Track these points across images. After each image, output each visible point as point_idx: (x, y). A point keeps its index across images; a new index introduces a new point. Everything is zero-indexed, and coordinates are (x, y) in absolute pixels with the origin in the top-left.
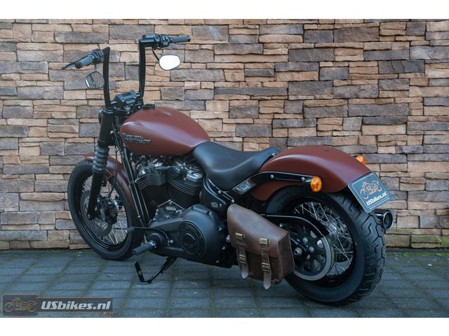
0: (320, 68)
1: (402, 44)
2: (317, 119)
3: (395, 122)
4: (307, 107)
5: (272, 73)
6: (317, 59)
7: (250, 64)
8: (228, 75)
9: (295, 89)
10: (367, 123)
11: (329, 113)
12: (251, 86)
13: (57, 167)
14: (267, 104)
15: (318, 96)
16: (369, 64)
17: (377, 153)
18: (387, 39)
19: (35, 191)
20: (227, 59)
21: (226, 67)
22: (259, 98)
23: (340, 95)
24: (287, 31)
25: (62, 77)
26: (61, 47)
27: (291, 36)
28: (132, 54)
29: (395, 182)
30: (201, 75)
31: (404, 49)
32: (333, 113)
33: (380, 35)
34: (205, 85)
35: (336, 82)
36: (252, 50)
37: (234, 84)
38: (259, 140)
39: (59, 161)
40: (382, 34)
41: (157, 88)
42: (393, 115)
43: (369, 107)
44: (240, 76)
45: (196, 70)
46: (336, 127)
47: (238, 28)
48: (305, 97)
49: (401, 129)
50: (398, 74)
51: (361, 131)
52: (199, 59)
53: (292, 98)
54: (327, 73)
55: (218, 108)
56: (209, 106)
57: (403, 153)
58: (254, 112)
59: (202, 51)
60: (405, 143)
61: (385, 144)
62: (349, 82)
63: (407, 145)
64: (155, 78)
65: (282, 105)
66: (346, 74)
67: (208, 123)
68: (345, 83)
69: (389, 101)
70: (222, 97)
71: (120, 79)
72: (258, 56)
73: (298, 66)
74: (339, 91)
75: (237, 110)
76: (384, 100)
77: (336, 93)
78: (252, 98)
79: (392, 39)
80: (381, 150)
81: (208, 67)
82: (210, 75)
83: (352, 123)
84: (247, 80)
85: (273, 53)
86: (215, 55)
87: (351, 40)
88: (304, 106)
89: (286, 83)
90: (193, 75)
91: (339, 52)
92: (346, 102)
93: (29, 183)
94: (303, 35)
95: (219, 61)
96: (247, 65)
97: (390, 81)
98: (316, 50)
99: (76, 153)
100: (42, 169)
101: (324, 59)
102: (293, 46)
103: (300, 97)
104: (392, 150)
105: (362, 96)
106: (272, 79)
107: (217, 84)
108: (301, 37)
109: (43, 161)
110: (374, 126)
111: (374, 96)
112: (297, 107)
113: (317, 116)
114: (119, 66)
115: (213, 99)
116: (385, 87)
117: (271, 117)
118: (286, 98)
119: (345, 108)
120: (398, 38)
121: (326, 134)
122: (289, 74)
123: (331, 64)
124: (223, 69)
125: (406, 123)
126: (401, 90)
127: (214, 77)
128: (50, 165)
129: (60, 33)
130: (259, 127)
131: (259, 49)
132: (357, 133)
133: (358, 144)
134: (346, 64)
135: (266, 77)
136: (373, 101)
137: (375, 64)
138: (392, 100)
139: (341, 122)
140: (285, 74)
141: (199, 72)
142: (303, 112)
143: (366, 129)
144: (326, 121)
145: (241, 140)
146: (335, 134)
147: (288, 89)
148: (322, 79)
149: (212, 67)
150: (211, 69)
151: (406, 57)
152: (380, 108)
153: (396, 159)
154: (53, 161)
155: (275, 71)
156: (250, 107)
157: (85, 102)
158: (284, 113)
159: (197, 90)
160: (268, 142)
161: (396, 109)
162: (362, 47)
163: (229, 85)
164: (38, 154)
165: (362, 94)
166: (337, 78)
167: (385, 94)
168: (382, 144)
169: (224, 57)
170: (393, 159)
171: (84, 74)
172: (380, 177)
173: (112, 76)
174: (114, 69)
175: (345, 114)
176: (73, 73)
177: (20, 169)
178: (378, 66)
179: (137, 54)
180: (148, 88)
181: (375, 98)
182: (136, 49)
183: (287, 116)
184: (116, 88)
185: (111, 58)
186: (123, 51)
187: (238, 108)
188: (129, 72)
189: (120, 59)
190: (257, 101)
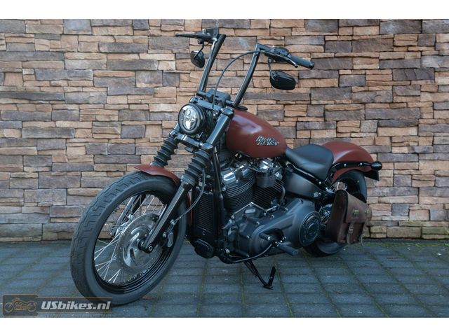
0: (340, 75)
1: (414, 54)
2: (337, 121)
3: (408, 125)
4: (328, 110)
5: (296, 80)
6: (337, 68)
9: (317, 95)
10: (382, 125)
11: (347, 116)
12: (276, 92)
13: (101, 165)
14: (292, 108)
15: (338, 101)
16: (384, 72)
17: (391, 152)
18: (401, 49)
19: (81, 187)
22: (284, 102)
23: (358, 100)
24: (310, 42)
25: (107, 84)
26: (104, 56)
27: (313, 47)
28: (169, 62)
29: (407, 179)
30: (231, 82)
31: (416, 58)
32: (351, 116)
33: (394, 46)
34: (235, 91)
35: (354, 88)
37: (261, 90)
39: (103, 160)
40: (396, 44)
42: (406, 118)
43: (384, 111)
44: (266, 83)
46: (354, 129)
47: (265, 39)
48: (326, 102)
49: (413, 131)
50: (411, 81)
51: (377, 132)
53: (314, 102)
54: (346, 80)
57: (415, 153)
58: (279, 115)
60: (417, 144)
61: (399, 145)
62: (366, 88)
63: (418, 145)
64: (190, 84)
65: (305, 109)
66: (363, 80)
68: (362, 89)
69: (402, 105)
70: (251, 101)
71: (158, 85)
73: (319, 73)
74: (357, 96)
75: (264, 114)
76: (397, 105)
77: (354, 98)
78: (278, 102)
79: (405, 49)
80: (395, 150)
81: (238, 75)
82: (240, 82)
83: (369, 125)
86: (244, 63)
87: (368, 50)
88: (325, 110)
89: (309, 89)
90: (225, 82)
91: (357, 61)
92: (363, 106)
93: (75, 179)
94: (324, 46)
97: (403, 87)
98: (336, 59)
99: (118, 153)
100: (87, 167)
101: (344, 67)
102: (316, 55)
103: (322, 102)
104: (405, 150)
106: (296, 86)
108: (322, 47)
109: (88, 160)
110: (389, 129)
111: (388, 101)
112: (319, 111)
113: (337, 119)
114: (156, 74)
116: (399, 93)
117: (295, 119)
118: (309, 102)
119: (363, 111)
120: (410, 49)
121: (345, 135)
122: (312, 81)
123: (349, 72)
125: (418, 126)
126: (413, 96)
128: (95, 163)
129: (104, 44)
130: (284, 129)
132: (373, 135)
133: (374, 144)
134: (363, 72)
136: (388, 106)
137: (390, 72)
138: (405, 104)
139: (358, 125)
140: (308, 81)
141: (229, 79)
142: (324, 116)
143: (381, 131)
144: (345, 123)
146: (353, 135)
147: (310, 95)
148: (341, 85)
149: (242, 74)
150: (241, 76)
151: (417, 65)
152: (394, 112)
153: (408, 159)
154: (98, 159)
155: (299, 79)
156: (277, 111)
157: (127, 106)
158: (307, 116)
160: (293, 142)
161: (409, 113)
162: (378, 56)
163: (257, 91)
164: (84, 153)
165: (377, 100)
166: (355, 85)
167: (399, 99)
168: (396, 145)
170: (405, 158)
171: (126, 81)
172: (394, 174)
173: (150, 83)
174: (152, 76)
175: (362, 117)
176: (115, 80)
177: (67, 167)
178: (392, 74)
179: (174, 63)
180: (184, 94)
181: (389, 103)
182: (173, 58)
183: (310, 119)
184: (155, 93)
185: (150, 66)
186: (161, 60)
187: (265, 112)
188: (166, 79)
189: (158, 67)
190: (283, 105)
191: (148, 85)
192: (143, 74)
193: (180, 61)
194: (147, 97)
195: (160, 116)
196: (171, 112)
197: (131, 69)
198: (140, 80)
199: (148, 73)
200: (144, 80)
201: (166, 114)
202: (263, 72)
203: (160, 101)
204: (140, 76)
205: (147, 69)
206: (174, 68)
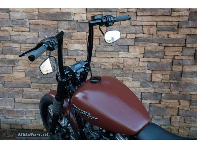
5: (176, 28)
7: (161, 22)
8: (145, 29)
9: (191, 40)
12: (160, 37)
13: (35, 84)
14: (171, 49)
19: (23, 97)
20: (145, 19)
21: (144, 24)
22: (165, 45)
25: (37, 29)
28: (82, 14)
30: (127, 29)
34: (129, 36)
36: (164, 13)
37: (149, 35)
38: (163, 72)
39: (36, 81)
41: (98, 37)
44: (153, 30)
45: (124, 26)
53: (188, 46)
55: (137, 51)
56: (131, 49)
58: (161, 54)
59: (129, 13)
64: (96, 31)
65: (181, 50)
67: (129, 60)
70: (140, 44)
71: (74, 31)
72: (167, 17)
73: (195, 24)
75: (149, 53)
78: (160, 45)
81: (132, 24)
82: (133, 29)
84: (158, 33)
85: (178, 15)
86: (137, 15)
88: (196, 51)
89: (185, 35)
90: (122, 29)
93: (19, 93)
95: (140, 20)
96: (159, 23)
100: (27, 85)
106: (175, 33)
107: (137, 36)
109: (27, 81)
112: (191, 52)
114: (73, 23)
115: (134, 45)
117: (172, 57)
118: (184, 45)
122: (189, 29)
124: (142, 26)
127: (136, 31)
128: (31, 83)
130: (164, 64)
135: (171, 31)
141: (125, 27)
142: (195, 55)
145: (150, 72)
147: (186, 39)
149: (135, 24)
154: (33, 80)
155: (178, 27)
156: (158, 52)
158: (182, 55)
159: (123, 39)
160: (169, 73)
163: (145, 36)
164: (24, 76)
169: (143, 17)
171: (51, 27)
173: (68, 29)
174: (70, 24)
176: (44, 27)
177: (14, 85)
179: (85, 15)
183: (184, 58)
184: (71, 37)
185: (68, 17)
186: (76, 13)
187: (150, 52)
188: (80, 27)
189: (74, 18)
190: (164, 47)
192: (64, 23)
193: (89, 14)
195: (75, 53)
196: (82, 50)
197: (54, 19)
198: (61, 27)
199: (67, 22)
200: (64, 27)
201: (79, 51)
202: (151, 22)
203: (75, 42)
204: (61, 24)
205: (66, 19)
206: (86, 19)
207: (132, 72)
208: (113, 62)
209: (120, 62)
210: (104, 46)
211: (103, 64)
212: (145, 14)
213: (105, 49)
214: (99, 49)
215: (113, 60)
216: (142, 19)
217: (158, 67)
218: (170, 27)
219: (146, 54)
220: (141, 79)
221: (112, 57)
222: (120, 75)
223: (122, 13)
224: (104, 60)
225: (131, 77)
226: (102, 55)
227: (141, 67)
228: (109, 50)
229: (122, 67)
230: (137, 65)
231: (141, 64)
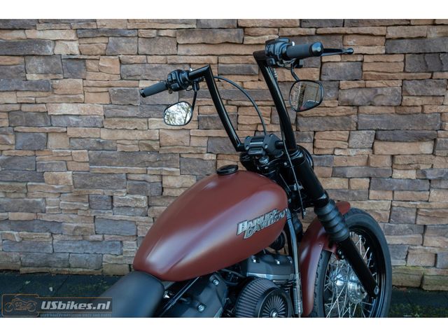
0: (322, 63)
2: (315, 132)
3: (421, 139)
4: (301, 116)
5: (256, 70)
7: (226, 58)
9: (287, 92)
10: (382, 138)
11: (330, 125)
16: (392, 59)
17: (391, 177)
18: (422, 21)
20: (194, 50)
21: (192, 62)
22: (238, 103)
23: (348, 101)
28: (68, 43)
29: (410, 213)
30: (160, 72)
32: (336, 125)
35: (343, 84)
36: (228, 38)
41: (105, 89)
42: (418, 129)
43: (386, 117)
45: (154, 66)
46: (339, 144)
49: (427, 147)
50: (432, 72)
51: (372, 148)
52: (157, 50)
54: (332, 70)
57: (426, 179)
59: (161, 39)
60: (430, 166)
61: (403, 167)
62: (361, 83)
63: (432, 169)
64: (100, 76)
65: (268, 113)
66: (358, 71)
67: (171, 134)
68: (356, 84)
69: (414, 110)
71: (57, 76)
72: (236, 46)
74: (347, 95)
75: (208, 119)
76: (408, 110)
77: (342, 98)
78: (229, 102)
80: (398, 174)
81: (169, 62)
83: (362, 138)
85: (257, 42)
86: (178, 44)
88: (298, 115)
90: (150, 72)
91: (351, 41)
92: (356, 111)
95: (183, 53)
96: (222, 59)
97: (419, 83)
98: (318, 37)
99: (15, 168)
102: (286, 31)
104: (412, 174)
105: (378, 103)
106: (256, 78)
110: (391, 144)
111: (395, 104)
113: (315, 129)
114: (53, 61)
116: (411, 91)
117: (254, 128)
118: (273, 103)
119: (354, 118)
121: (325, 152)
122: (280, 71)
124: (190, 65)
125: (435, 140)
126: (433, 96)
131: (238, 36)
132: (366, 152)
133: (368, 165)
134: (359, 58)
135: (247, 75)
136: (393, 110)
137: (400, 58)
138: (420, 109)
139: (346, 138)
141: (156, 68)
142: (296, 123)
143: (379, 147)
144: (327, 135)
145: (214, 157)
146: (337, 152)
148: (324, 78)
149: (173, 61)
150: (173, 64)
151: (446, 48)
152: (402, 119)
153: (415, 186)
157: (17, 107)
158: (271, 123)
161: (423, 121)
162: (384, 33)
165: (378, 101)
166: (346, 78)
167: (411, 101)
168: (399, 167)
169: (190, 48)
170: (412, 185)
171: (11, 70)
172: (392, 206)
173: (46, 73)
174: (48, 64)
175: (353, 126)
178: (404, 61)
179: (75, 44)
180: (94, 90)
181: (396, 106)
182: (73, 37)
183: (275, 128)
184: (54, 88)
185: (41, 49)
186: (57, 40)
187: (209, 117)
188: (67, 68)
189: (53, 50)
190: (236, 107)
191: (42, 77)
192: (35, 62)
193: (84, 41)
194: (42, 94)
195: (63, 121)
198: (31, 69)
199: (42, 59)
200: (36, 69)
201: (71, 118)
202: (205, 57)
203: (61, 99)
204: (31, 64)
205: (37, 53)
206: (78, 52)
207: (178, 157)
208: (139, 138)
209: (153, 138)
210: (120, 107)
211: (121, 142)
212: (191, 40)
213: (122, 112)
214: (110, 113)
215: (139, 135)
216: (188, 51)
217: (226, 148)
218: (243, 67)
219: (201, 121)
220: (196, 171)
221: (136, 129)
222: (156, 164)
223: (147, 40)
224: (121, 135)
225: (177, 168)
226: (114, 124)
227: (194, 147)
228: (130, 114)
229: (156, 147)
230: (185, 144)
231: (194, 142)
